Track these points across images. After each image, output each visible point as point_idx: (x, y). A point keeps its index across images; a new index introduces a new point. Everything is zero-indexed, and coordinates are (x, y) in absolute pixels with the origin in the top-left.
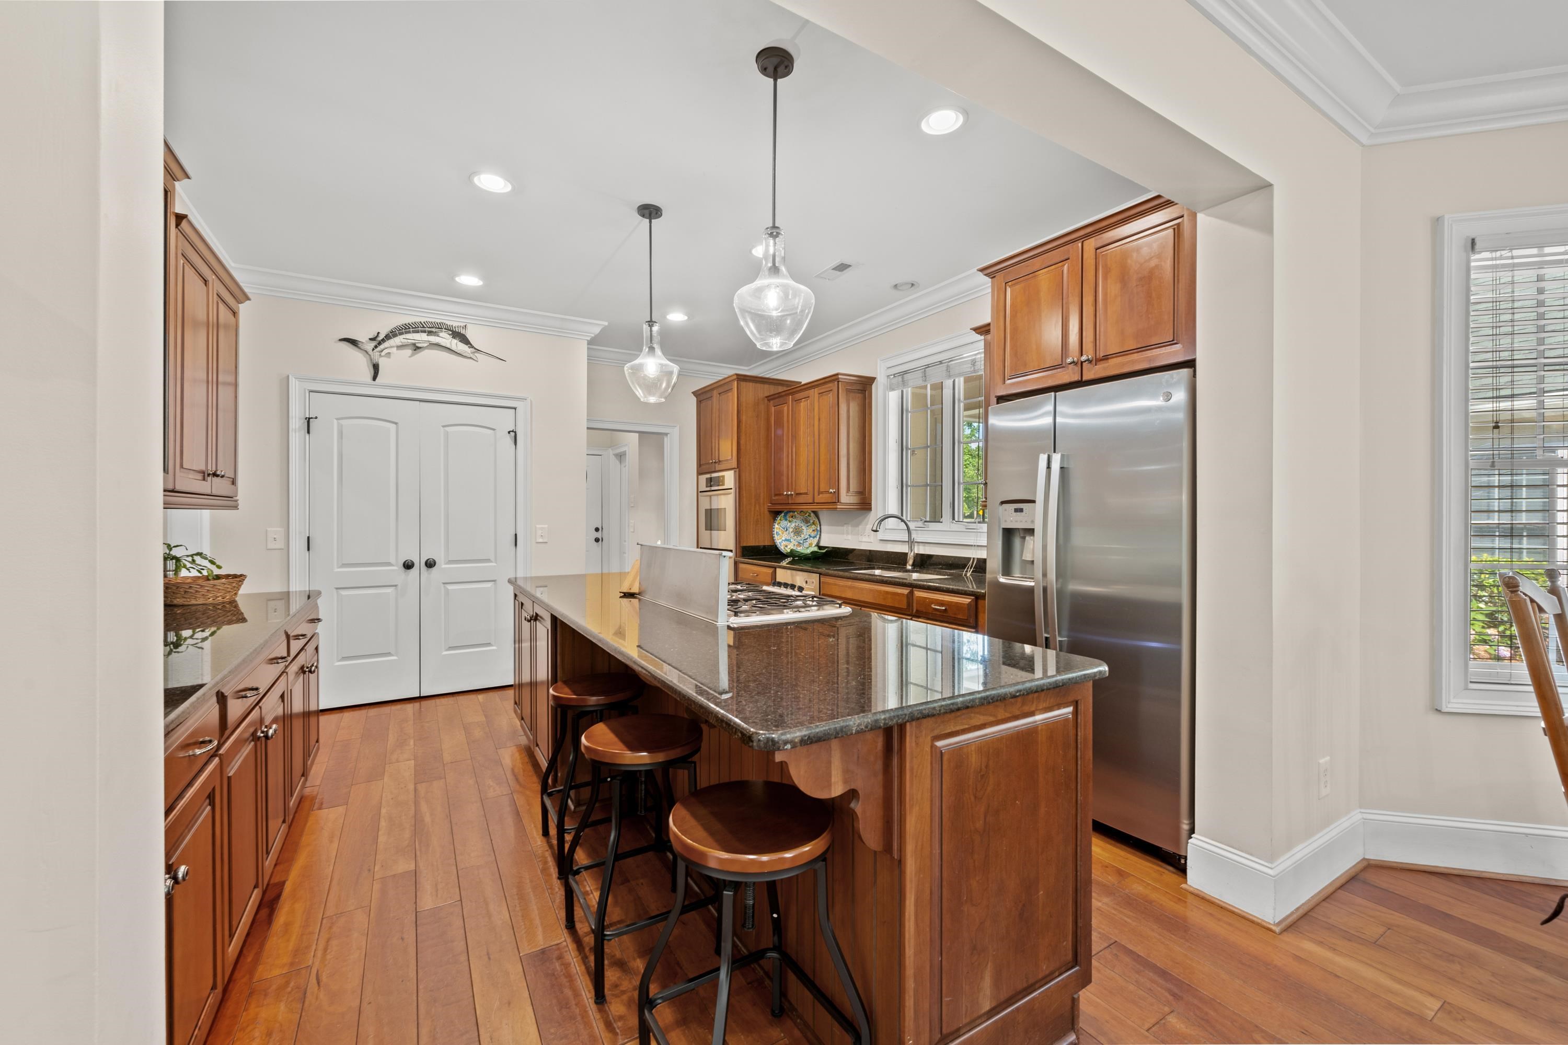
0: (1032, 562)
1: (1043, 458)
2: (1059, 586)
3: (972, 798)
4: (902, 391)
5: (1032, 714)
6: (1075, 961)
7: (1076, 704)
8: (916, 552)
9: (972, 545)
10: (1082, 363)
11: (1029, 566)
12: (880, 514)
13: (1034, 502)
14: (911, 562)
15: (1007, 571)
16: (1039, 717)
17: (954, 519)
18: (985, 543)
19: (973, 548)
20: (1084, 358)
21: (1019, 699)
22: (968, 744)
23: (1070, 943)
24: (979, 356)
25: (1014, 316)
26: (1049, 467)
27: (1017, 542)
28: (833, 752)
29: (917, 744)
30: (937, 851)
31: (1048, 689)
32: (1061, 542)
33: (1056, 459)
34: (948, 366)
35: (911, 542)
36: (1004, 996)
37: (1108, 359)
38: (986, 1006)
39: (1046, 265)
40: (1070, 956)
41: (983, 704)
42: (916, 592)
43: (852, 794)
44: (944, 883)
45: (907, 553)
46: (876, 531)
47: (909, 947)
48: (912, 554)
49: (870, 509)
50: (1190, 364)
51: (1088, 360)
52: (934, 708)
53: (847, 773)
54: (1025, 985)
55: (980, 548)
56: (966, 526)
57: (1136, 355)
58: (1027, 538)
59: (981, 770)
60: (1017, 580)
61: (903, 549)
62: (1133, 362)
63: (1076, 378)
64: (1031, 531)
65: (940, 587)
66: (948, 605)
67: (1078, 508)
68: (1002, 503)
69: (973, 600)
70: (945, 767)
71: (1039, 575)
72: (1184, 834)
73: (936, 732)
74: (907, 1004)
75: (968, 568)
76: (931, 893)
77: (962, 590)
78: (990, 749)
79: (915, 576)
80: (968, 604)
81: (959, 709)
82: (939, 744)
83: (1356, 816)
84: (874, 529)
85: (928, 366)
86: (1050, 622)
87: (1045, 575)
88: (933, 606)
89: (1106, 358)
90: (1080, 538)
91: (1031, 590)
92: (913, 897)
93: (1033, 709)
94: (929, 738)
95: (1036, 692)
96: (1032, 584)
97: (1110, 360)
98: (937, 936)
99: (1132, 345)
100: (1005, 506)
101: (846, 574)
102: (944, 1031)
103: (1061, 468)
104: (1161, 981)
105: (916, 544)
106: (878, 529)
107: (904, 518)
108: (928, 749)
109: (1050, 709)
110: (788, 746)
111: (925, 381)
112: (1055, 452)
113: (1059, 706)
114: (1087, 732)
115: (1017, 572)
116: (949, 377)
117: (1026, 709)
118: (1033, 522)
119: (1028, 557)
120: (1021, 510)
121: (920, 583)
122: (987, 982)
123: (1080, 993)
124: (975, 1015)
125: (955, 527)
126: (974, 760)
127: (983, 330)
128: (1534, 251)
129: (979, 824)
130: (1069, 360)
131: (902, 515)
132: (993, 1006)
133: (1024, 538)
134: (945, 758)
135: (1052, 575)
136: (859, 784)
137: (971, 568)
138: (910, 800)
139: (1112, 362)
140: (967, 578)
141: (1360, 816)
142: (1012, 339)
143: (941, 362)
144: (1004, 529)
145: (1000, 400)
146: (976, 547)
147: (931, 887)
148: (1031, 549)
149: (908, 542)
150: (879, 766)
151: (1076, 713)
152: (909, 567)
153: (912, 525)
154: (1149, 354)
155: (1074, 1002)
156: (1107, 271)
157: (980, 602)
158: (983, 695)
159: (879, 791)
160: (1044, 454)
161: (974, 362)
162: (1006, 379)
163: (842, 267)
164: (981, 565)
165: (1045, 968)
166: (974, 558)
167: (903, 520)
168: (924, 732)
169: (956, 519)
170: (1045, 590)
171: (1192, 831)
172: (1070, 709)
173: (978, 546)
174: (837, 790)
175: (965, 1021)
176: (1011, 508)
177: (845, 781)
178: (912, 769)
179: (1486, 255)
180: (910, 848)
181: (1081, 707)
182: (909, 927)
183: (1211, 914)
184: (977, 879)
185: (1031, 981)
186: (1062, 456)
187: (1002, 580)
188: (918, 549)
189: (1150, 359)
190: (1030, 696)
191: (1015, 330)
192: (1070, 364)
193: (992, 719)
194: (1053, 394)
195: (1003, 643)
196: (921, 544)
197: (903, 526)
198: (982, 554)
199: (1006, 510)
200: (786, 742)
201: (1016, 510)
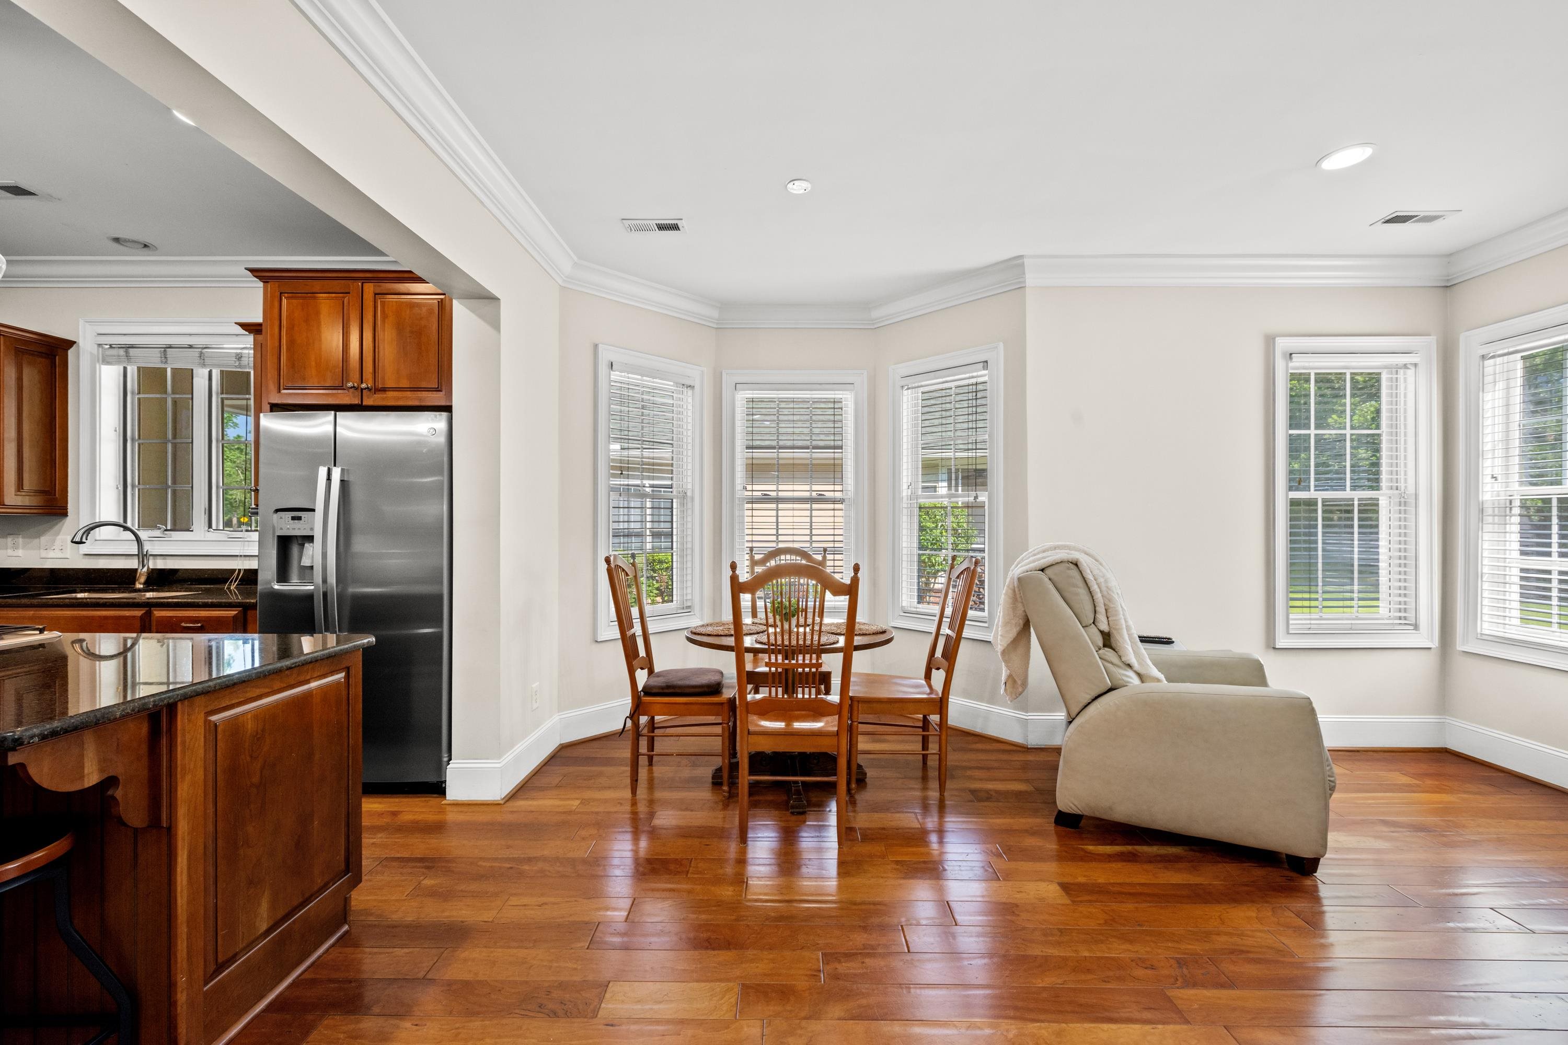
0: (312, 567)
1: (323, 471)
2: (339, 590)
3: (248, 758)
4: (125, 369)
5: (307, 682)
6: (347, 870)
7: (348, 670)
8: (151, 567)
9: (237, 556)
10: (362, 390)
11: (307, 571)
12: (85, 522)
13: (313, 510)
14: (143, 579)
15: (283, 576)
16: (314, 685)
17: (210, 526)
18: (255, 552)
19: (239, 558)
20: (364, 386)
21: (295, 671)
22: (244, 714)
23: (343, 857)
24: (246, 351)
25: (291, 328)
26: (329, 479)
27: (295, 550)
28: (86, 746)
29: (189, 720)
30: (211, 810)
31: (322, 659)
32: (342, 548)
33: (336, 473)
34: (201, 353)
35: (143, 556)
36: (281, 913)
37: (385, 391)
38: (264, 927)
39: (327, 291)
40: (343, 866)
41: (260, 677)
42: (155, 612)
43: (110, 782)
44: (219, 835)
45: (136, 570)
46: (81, 542)
47: (181, 897)
48: (145, 569)
49: (65, 514)
50: (448, 409)
51: (368, 388)
52: (210, 687)
53: (103, 763)
54: (301, 900)
55: (248, 558)
56: (228, 535)
57: (409, 393)
58: (306, 545)
59: (257, 733)
60: (295, 586)
61: (133, 564)
62: (407, 398)
63: (356, 401)
64: (310, 539)
65: (194, 602)
66: (204, 621)
67: (358, 516)
68: (277, 511)
69: (240, 612)
70: (219, 737)
71: (318, 578)
72: (445, 764)
73: (209, 709)
74: (179, 947)
75: (231, 582)
76: (205, 847)
77: (225, 603)
78: (268, 717)
79: (149, 595)
80: (233, 617)
81: (235, 684)
82: (214, 718)
83: (556, 718)
84: (77, 539)
85: (170, 347)
86: (330, 619)
87: (325, 581)
88: (183, 624)
89: (384, 390)
90: (361, 545)
91: (309, 597)
92: (186, 853)
93: (308, 677)
94: (202, 715)
95: (311, 662)
96: (312, 588)
97: (387, 393)
98: (211, 881)
99: (405, 383)
100: (280, 513)
101: (35, 601)
102: (220, 961)
103: (341, 481)
104: (419, 865)
105: (151, 558)
106: (84, 540)
107: (129, 524)
108: (201, 722)
109: (324, 676)
110: (36, 739)
111: (166, 362)
112: (335, 465)
113: (332, 673)
114: (357, 690)
115: (294, 579)
116: (204, 365)
117: (302, 678)
118: (312, 529)
119: (306, 562)
120: (299, 518)
121: (162, 600)
122: (264, 908)
123: (352, 893)
124: (252, 938)
125: (212, 535)
126: (250, 726)
127: (251, 328)
128: (639, 377)
129: (256, 780)
130: (350, 384)
131: (125, 520)
132: (270, 924)
133: (302, 545)
134: (219, 729)
135: (332, 579)
136: (119, 769)
137: (235, 582)
138: (181, 771)
139: (390, 394)
140: (230, 591)
141: (558, 718)
142: (288, 349)
143: (191, 347)
144: (279, 537)
145: (274, 409)
146: (243, 558)
147: (205, 843)
148: (311, 555)
149: (138, 555)
150: (144, 749)
151: (347, 677)
152: (139, 586)
153: (143, 535)
154: (420, 394)
155: (346, 901)
156: (385, 317)
157: (250, 613)
158: (259, 670)
159: (144, 773)
160: (325, 466)
161: (239, 357)
162: (282, 388)
163: (17, 191)
164: (250, 577)
165: (319, 882)
166: (240, 570)
167: (126, 529)
168: (196, 711)
169: (214, 526)
170: (325, 595)
171: (450, 759)
172: (343, 675)
173: (245, 556)
174: (92, 777)
175: (241, 946)
176: (287, 516)
177: (101, 770)
178: (184, 742)
179: (617, 373)
180: (182, 812)
181: (352, 672)
182: (182, 880)
183: (461, 812)
184: (253, 824)
185: (307, 895)
186: (343, 470)
187: (277, 587)
188: (155, 564)
189: (420, 399)
190: (306, 668)
191: (291, 343)
192: (351, 388)
193: (267, 690)
194: (333, 412)
195: (279, 637)
196: (158, 557)
197: (129, 535)
198: (253, 564)
199: (281, 518)
200: (32, 737)
201: (293, 518)
